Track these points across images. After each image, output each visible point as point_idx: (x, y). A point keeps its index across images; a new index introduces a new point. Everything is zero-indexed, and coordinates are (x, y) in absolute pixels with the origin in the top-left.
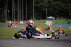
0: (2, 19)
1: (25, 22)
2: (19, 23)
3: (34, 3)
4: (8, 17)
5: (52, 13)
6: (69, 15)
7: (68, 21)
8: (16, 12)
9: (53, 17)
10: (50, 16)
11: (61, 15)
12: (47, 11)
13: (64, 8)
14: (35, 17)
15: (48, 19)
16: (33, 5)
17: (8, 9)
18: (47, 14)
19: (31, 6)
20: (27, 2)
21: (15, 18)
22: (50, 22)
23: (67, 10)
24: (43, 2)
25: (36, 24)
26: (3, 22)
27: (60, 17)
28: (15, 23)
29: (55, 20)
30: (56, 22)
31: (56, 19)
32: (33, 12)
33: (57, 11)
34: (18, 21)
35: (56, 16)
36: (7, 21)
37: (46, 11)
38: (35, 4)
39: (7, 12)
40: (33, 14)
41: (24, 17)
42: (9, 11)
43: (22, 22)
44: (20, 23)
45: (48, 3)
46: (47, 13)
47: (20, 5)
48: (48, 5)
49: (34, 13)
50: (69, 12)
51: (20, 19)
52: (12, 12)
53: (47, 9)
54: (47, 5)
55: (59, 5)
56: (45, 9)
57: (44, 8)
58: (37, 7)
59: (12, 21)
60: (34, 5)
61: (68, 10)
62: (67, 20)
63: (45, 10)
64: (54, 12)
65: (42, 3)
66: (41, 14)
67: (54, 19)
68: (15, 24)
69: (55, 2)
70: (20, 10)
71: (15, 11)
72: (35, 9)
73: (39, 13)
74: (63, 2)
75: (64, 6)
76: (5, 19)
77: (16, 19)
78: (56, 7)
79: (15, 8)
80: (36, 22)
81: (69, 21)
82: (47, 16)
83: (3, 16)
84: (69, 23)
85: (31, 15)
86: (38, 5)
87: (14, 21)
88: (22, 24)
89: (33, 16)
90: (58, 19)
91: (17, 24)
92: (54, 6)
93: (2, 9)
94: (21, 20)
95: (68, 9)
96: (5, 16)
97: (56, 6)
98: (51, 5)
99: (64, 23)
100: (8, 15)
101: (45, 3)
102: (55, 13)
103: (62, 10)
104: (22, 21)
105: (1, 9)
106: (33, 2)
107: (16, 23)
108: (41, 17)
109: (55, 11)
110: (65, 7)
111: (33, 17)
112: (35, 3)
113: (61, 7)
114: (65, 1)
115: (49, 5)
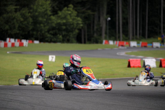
0: (95, 35)
4: (108, 31)
8: (125, 21)
16: (160, 4)
17: (108, 13)
21: (123, 32)
36: (104, 41)
39: (106, 20)
40: (162, 25)
42: (109, 19)
47: (134, 4)
52: (116, 20)
59: (115, 39)
70: (133, 16)
71: (124, 18)
76: (101, 35)
79: (123, 12)
83: (97, 29)
89: (160, 29)
93: (96, 13)
96: (101, 28)
100: (108, 27)
105: (94, 15)
107: (122, 46)
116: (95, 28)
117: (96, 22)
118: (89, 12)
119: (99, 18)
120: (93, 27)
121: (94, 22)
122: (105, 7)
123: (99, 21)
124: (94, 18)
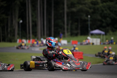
0: (9, 36)
3: (65, 6)
4: (20, 32)
5: (99, 23)
8: (34, 24)
9: (101, 30)
10: (95, 29)
12: (89, 19)
14: (68, 32)
15: (92, 34)
17: (19, 17)
18: (89, 25)
19: (61, 11)
20: (53, 5)
21: (33, 33)
22: (96, 41)
26: (10, 41)
29: (105, 37)
30: (106, 39)
31: (106, 34)
32: (64, 23)
33: (108, 19)
34: (38, 39)
35: (107, 28)
36: (18, 40)
37: (87, 21)
38: (69, 8)
39: (19, 23)
40: (66, 27)
41: (48, 32)
42: (21, 21)
45: (91, 5)
46: (89, 23)
47: (42, 9)
48: (92, 10)
49: (68, 25)
51: (41, 36)
52: (26, 23)
53: (89, 16)
54: (90, 8)
56: (87, 16)
57: (85, 15)
58: (72, 13)
59: (26, 39)
60: (66, 10)
63: (86, 18)
65: (81, 6)
66: (79, 26)
67: (103, 35)
70: (41, 20)
71: (33, 21)
73: (76, 23)
76: (14, 35)
77: (33, 36)
78: (105, 12)
79: (32, 16)
80: (71, 41)
82: (89, 29)
83: (10, 31)
86: (74, 10)
87: (31, 40)
89: (64, 29)
90: (110, 35)
92: (103, 11)
96: (14, 30)
97: (106, 10)
100: (20, 29)
102: (104, 24)
105: (7, 19)
108: (79, 31)
109: (104, 20)
111: (66, 31)
112: (67, 5)
116: (9, 29)
117: (9, 25)
118: (4, 16)
119: (12, 21)
120: (7, 29)
121: (7, 25)
122: (17, 12)
123: (12, 24)
124: (7, 22)
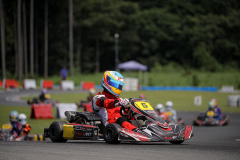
1: (42, 81)
2: (21, 87)
6: (195, 54)
7: (190, 77)
9: (139, 62)
11: (168, 55)
13: (179, 31)
14: (75, 65)
18: (116, 52)
22: (130, 82)
23: (188, 37)
24: (103, 12)
25: (81, 87)
27: (163, 64)
28: (6, 86)
29: (147, 75)
30: (150, 80)
31: (149, 71)
34: (18, 79)
41: (37, 66)
43: (30, 84)
44: (23, 86)
46: (116, 48)
49: (75, 52)
50: (196, 44)
51: (24, 72)
53: (117, 36)
55: (159, 22)
60: (72, 22)
61: (192, 40)
62: (189, 73)
64: (143, 48)
67: (144, 71)
68: (9, 90)
69: (146, 12)
72: (75, 35)
74: (173, 11)
75: (176, 26)
77: (9, 73)
81: (195, 78)
84: (195, 83)
85: (62, 58)
88: (31, 89)
91: (12, 90)
94: (27, 75)
95: (192, 36)
98: (133, 22)
99: (178, 84)
101: (112, 14)
103: (170, 39)
104: (30, 78)
106: (67, 11)
108: (97, 64)
109: (145, 44)
110: (181, 29)
113: (168, 26)
114: (180, 7)
115: (126, 21)
